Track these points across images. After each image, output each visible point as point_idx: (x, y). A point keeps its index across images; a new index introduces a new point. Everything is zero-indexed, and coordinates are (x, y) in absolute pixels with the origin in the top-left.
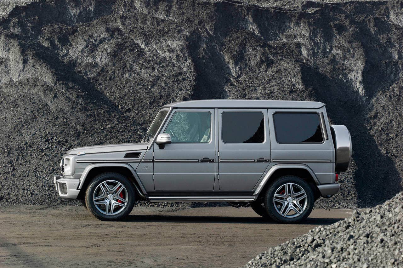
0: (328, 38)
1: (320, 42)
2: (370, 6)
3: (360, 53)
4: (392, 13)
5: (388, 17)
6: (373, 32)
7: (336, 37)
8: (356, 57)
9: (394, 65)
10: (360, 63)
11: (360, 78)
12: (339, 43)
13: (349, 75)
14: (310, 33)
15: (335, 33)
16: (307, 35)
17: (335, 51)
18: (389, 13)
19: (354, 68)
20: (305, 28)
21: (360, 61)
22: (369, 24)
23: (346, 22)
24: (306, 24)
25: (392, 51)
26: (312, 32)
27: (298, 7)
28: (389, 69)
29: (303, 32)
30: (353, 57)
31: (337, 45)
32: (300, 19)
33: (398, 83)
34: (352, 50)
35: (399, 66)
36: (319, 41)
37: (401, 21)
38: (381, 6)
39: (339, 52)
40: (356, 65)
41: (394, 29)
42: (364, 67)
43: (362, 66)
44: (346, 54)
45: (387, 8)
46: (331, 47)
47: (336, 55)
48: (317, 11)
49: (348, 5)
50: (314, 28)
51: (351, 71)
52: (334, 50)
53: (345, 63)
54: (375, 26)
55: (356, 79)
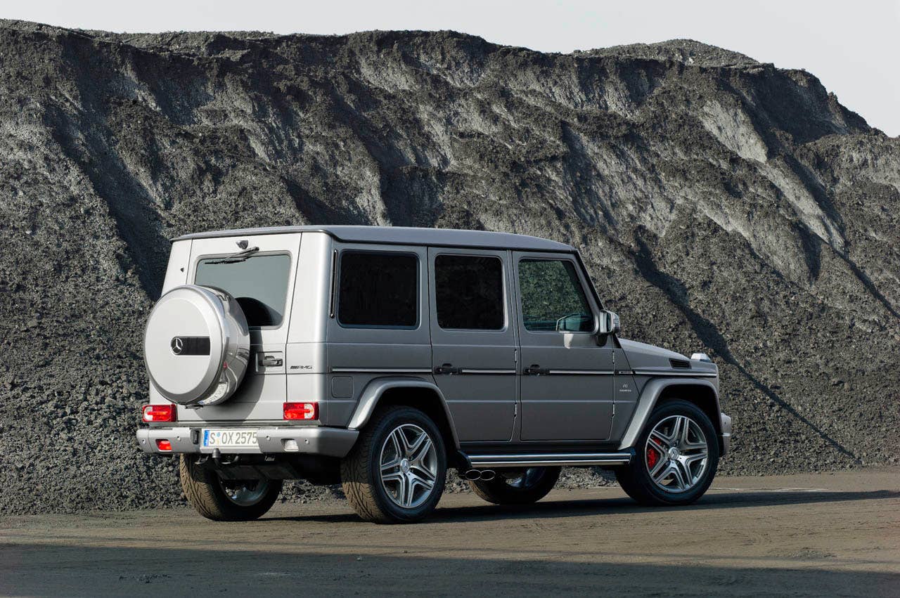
0: (287, 118)
1: (278, 127)
2: (320, 46)
3: (358, 150)
4: (363, 62)
5: (359, 72)
6: (352, 105)
7: (299, 115)
8: (355, 159)
9: (423, 177)
10: (368, 173)
11: (380, 206)
12: (311, 128)
13: (357, 200)
14: (254, 106)
15: (295, 107)
16: (249, 111)
17: (309, 147)
18: (357, 63)
19: (361, 184)
20: (239, 94)
21: (367, 169)
22: (338, 87)
23: (302, 82)
24: (237, 86)
25: (400, 145)
26: (256, 105)
27: (199, 48)
28: (416, 186)
29: (237, 104)
30: (350, 160)
31: (307, 132)
32: (222, 74)
33: (445, 216)
34: (342, 143)
35: (431, 179)
36: (274, 124)
37: (386, 81)
38: (338, 46)
39: (319, 148)
40: (362, 177)
41: (382, 99)
42: (380, 180)
43: (375, 179)
44: (333, 152)
45: (351, 53)
46: (299, 136)
47: (315, 155)
48: (243, 56)
49: (284, 44)
50: (256, 96)
51: (358, 190)
52: (307, 144)
53: (339, 173)
54: (350, 92)
55: (374, 208)
